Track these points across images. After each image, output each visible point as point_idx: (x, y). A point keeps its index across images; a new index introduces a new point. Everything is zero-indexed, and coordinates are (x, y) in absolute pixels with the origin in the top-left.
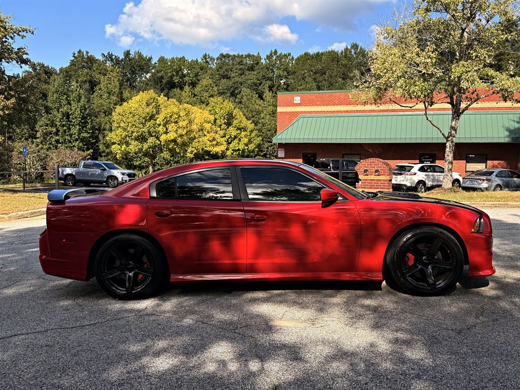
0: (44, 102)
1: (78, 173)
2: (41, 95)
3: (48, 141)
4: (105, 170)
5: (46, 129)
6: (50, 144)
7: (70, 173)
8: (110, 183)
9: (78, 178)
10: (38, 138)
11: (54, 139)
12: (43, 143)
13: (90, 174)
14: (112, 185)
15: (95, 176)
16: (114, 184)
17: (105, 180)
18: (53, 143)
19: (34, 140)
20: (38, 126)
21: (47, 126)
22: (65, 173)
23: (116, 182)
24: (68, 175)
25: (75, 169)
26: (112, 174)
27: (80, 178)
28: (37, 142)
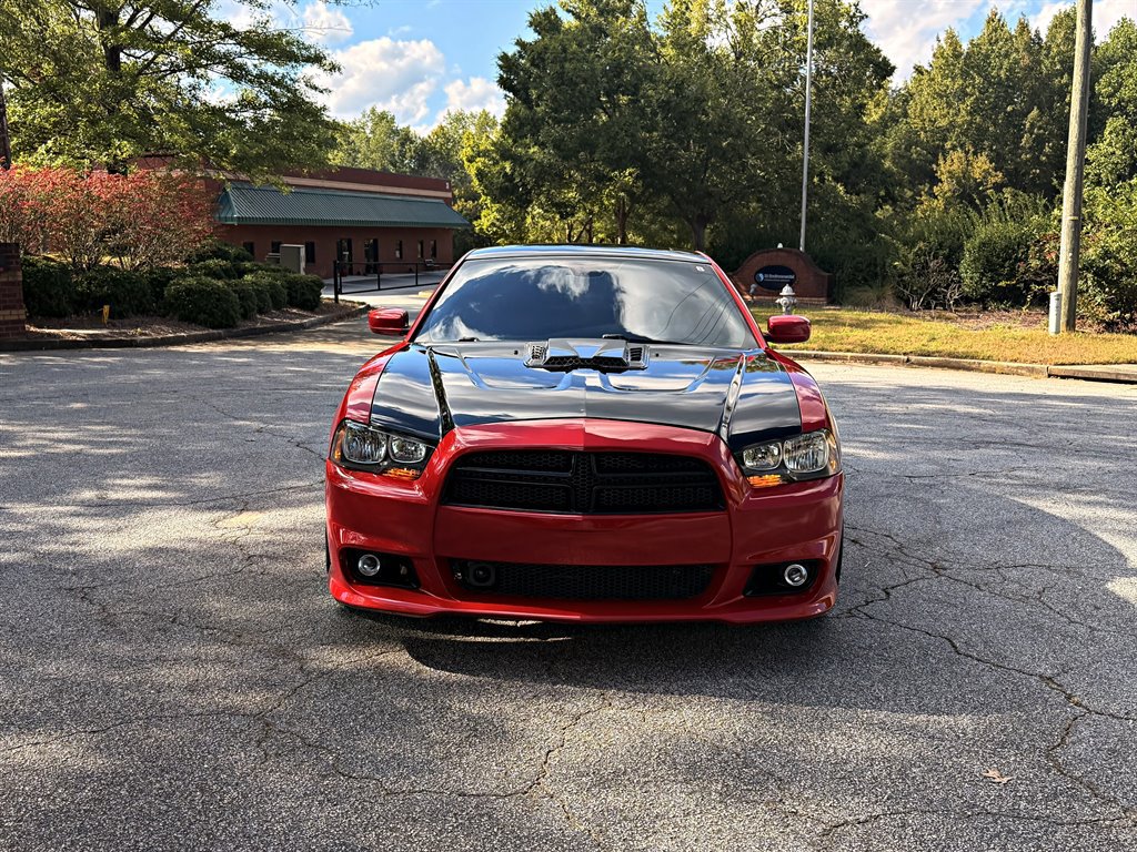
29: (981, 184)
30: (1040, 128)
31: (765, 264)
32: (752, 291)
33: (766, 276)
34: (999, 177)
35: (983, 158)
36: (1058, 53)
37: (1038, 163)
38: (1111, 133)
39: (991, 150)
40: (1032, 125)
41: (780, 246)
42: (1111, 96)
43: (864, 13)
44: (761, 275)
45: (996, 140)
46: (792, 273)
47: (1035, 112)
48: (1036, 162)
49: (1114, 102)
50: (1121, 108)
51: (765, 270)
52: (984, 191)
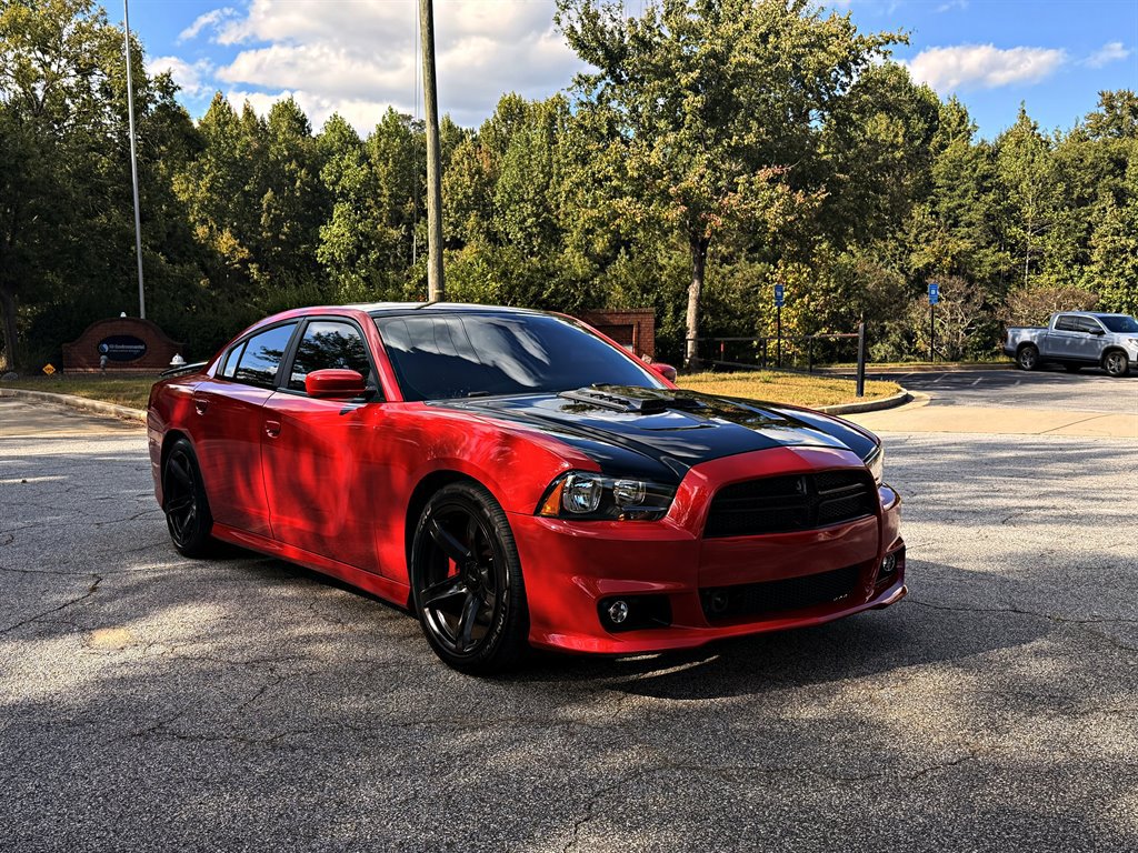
0: (1116, 181)
1: (1045, 340)
2: (1112, 165)
3: (1114, 269)
4: (1103, 333)
5: (1114, 241)
6: (1120, 275)
7: (1029, 339)
8: (1111, 365)
9: (1043, 351)
10: (1093, 263)
11: (1129, 265)
12: (1106, 273)
13: (1068, 342)
14: (1113, 370)
15: (1077, 348)
16: (1119, 367)
17: (1099, 357)
18: (1127, 272)
19: (1086, 268)
20: (1096, 236)
21: (1118, 235)
22: (1018, 341)
23: (1123, 363)
24: (1024, 344)
25: (1039, 332)
26: (1115, 344)
27: (1049, 353)
28: (1091, 272)
29: (228, 258)
30: (276, 209)
31: (109, 333)
32: (103, 362)
33: (112, 346)
34: (245, 253)
35: (227, 234)
36: (285, 140)
37: (280, 243)
38: (339, 217)
39: (232, 225)
40: (269, 205)
41: (123, 315)
42: (334, 183)
43: (176, 84)
44: (105, 346)
45: (236, 217)
46: (141, 343)
47: (269, 194)
48: (276, 240)
49: (338, 189)
50: (344, 195)
51: (108, 341)
52: (230, 265)
